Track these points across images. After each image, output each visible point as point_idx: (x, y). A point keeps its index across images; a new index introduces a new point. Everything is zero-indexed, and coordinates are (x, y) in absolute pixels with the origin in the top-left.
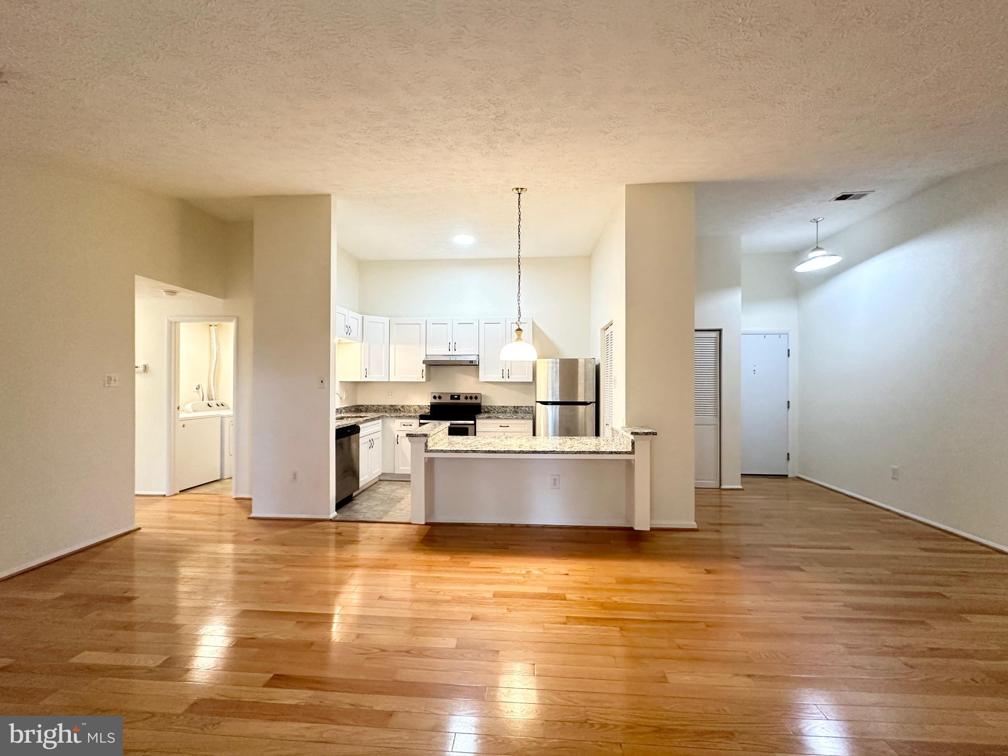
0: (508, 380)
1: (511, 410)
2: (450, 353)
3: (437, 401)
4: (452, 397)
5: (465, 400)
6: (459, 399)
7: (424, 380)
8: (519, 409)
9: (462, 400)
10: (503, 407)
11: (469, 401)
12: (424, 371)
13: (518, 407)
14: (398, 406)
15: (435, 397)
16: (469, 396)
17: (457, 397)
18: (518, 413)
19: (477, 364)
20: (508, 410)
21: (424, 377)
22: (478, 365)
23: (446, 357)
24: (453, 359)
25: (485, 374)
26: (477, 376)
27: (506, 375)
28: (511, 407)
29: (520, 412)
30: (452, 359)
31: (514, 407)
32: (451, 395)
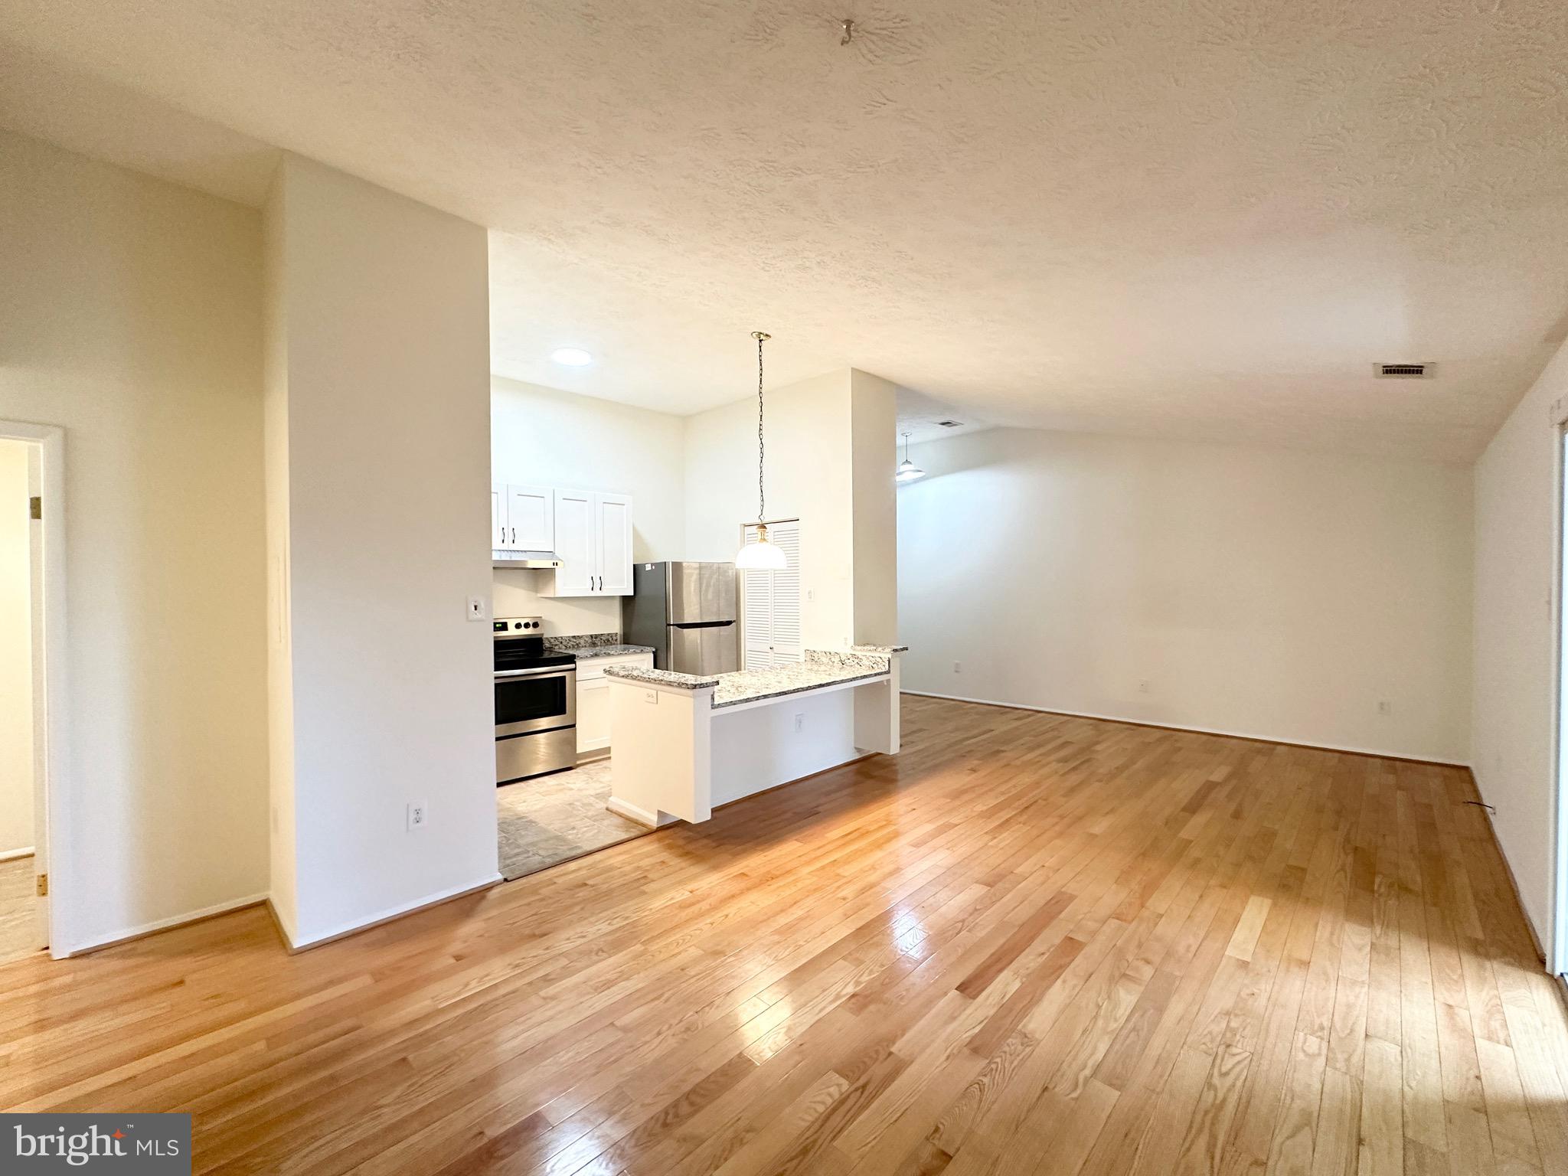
0: (597, 593)
1: (586, 642)
2: (505, 547)
5: (517, 630)
6: (506, 629)
8: (598, 639)
9: (512, 632)
10: (574, 637)
11: (523, 632)
13: (596, 636)
16: (523, 623)
17: (500, 625)
18: (598, 646)
20: (582, 641)
25: (565, 585)
26: (547, 588)
27: (597, 585)
28: (587, 636)
29: (599, 644)
31: (591, 636)
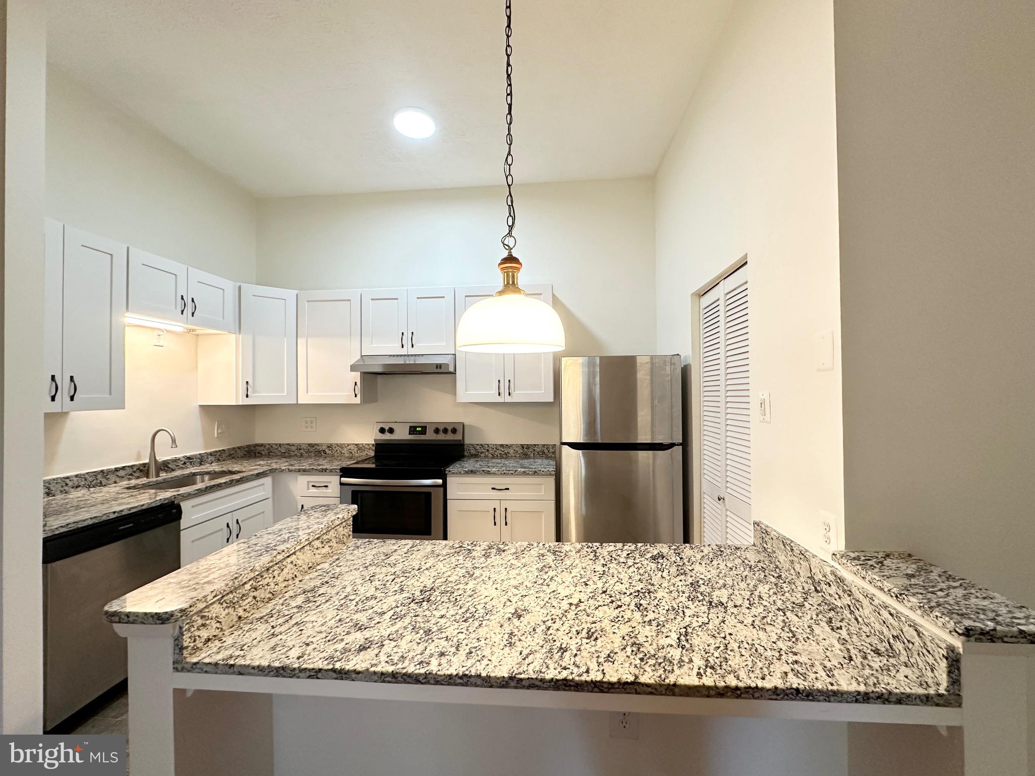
0: (508, 399)
1: (516, 452)
2: (403, 352)
3: (387, 436)
4: (413, 430)
5: (435, 435)
6: (425, 434)
7: (358, 400)
8: (530, 450)
9: (430, 436)
10: (502, 445)
11: (441, 437)
12: (359, 384)
13: (528, 447)
14: (321, 445)
15: (382, 431)
16: (441, 428)
17: (420, 429)
18: (529, 458)
19: (451, 369)
20: (511, 451)
21: (359, 396)
22: (454, 373)
23: (395, 358)
24: (411, 361)
25: (469, 389)
26: (454, 393)
27: (504, 390)
28: (517, 446)
29: (531, 455)
30: (407, 362)
31: (522, 446)
32: (411, 427)
